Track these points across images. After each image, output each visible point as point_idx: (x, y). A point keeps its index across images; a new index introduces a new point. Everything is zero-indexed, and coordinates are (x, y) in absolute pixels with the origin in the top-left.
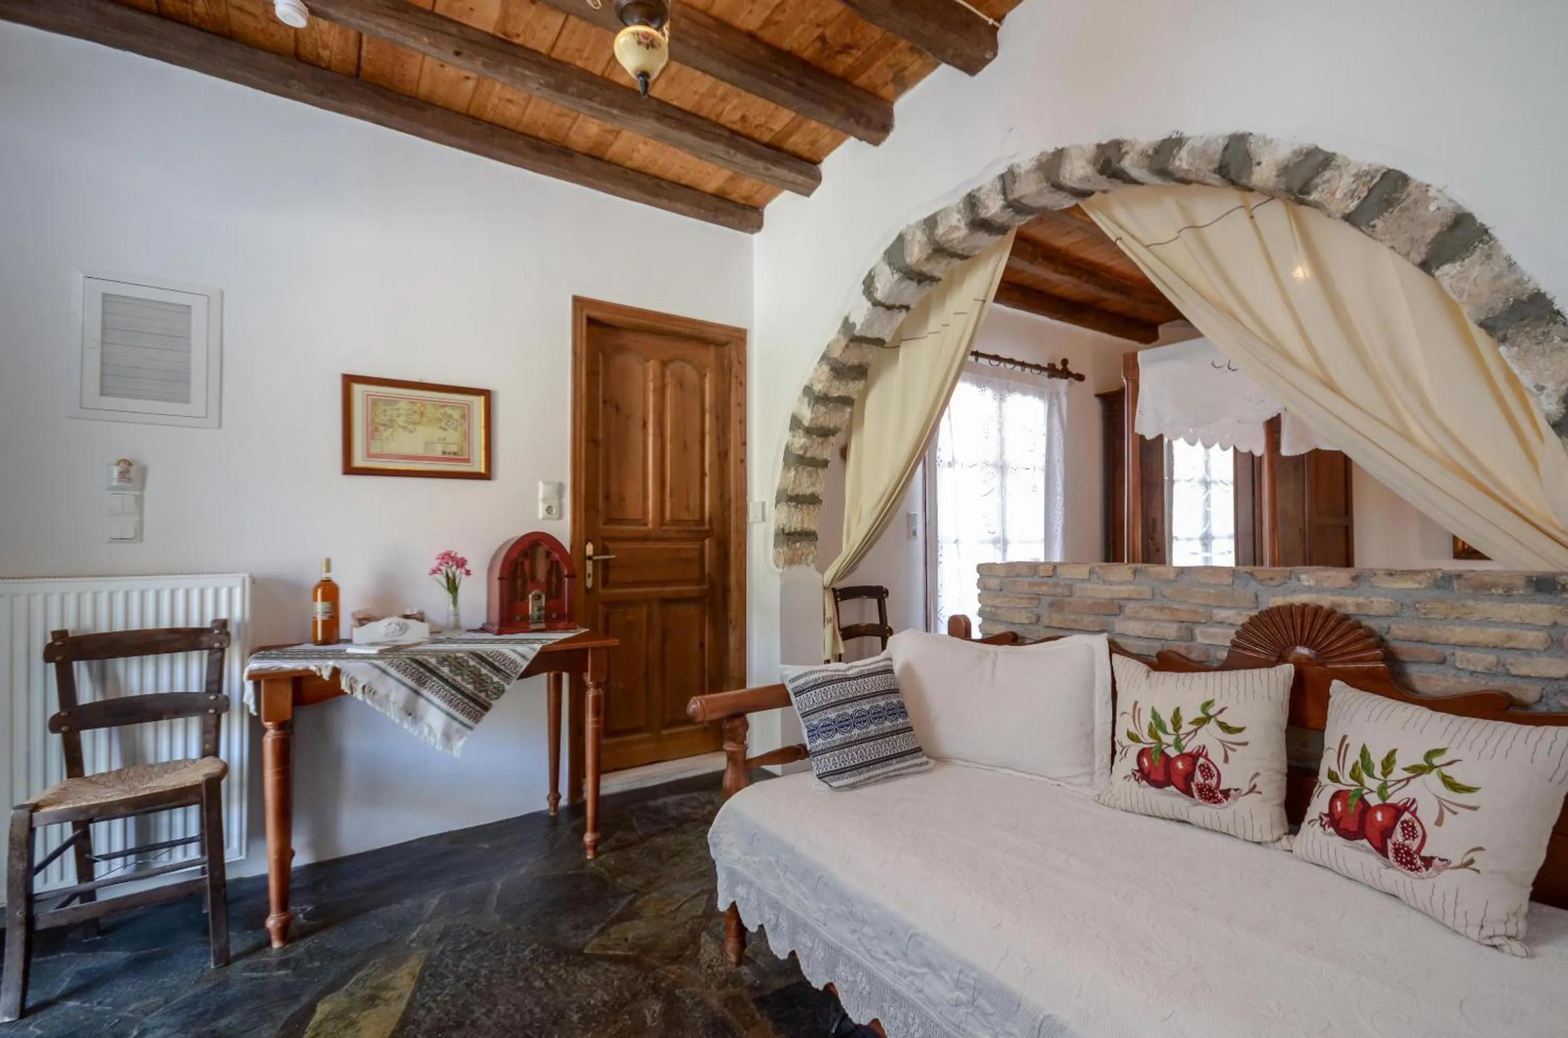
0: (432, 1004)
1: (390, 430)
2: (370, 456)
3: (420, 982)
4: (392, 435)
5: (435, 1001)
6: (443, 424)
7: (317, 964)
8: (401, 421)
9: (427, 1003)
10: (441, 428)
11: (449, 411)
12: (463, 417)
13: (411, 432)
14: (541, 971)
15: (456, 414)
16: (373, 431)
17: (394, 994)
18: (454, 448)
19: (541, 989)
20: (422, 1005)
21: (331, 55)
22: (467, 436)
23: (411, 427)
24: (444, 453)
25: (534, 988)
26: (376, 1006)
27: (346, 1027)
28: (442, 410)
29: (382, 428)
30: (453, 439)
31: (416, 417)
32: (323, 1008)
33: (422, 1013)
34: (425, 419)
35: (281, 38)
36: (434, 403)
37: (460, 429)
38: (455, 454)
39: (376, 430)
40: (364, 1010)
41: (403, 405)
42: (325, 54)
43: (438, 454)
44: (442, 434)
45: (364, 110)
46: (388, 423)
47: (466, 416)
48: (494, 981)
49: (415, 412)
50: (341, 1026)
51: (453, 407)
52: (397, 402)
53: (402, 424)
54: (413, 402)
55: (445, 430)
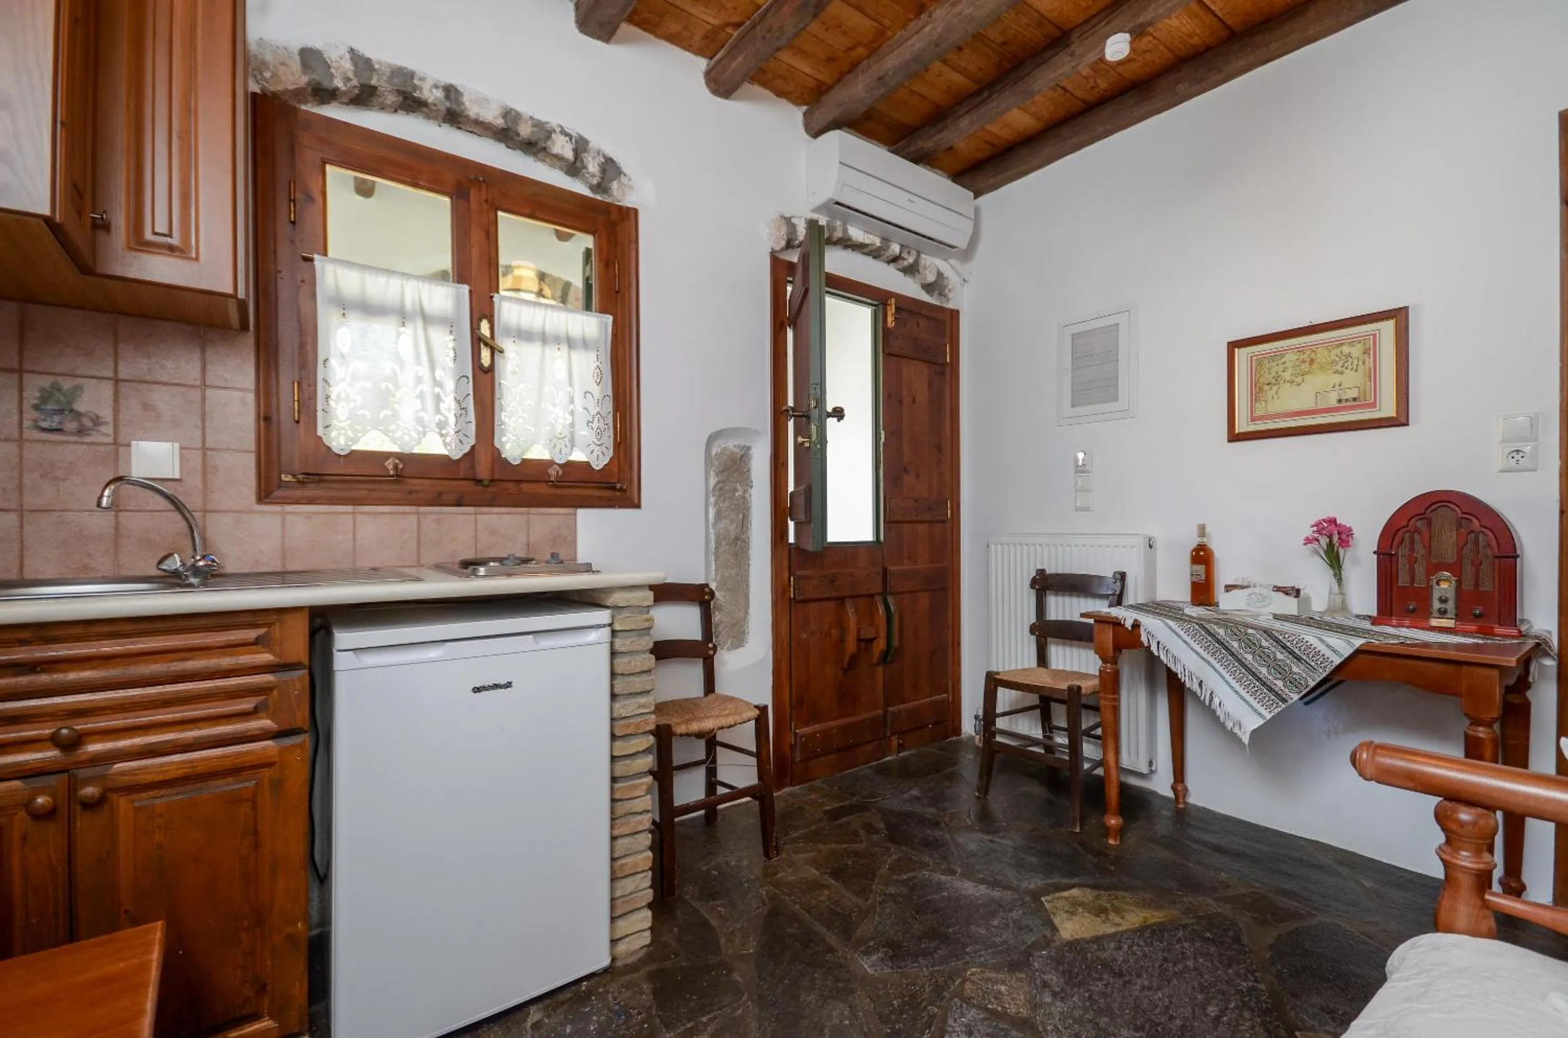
0: (1126, 947)
1: (1275, 388)
2: (1254, 419)
3: (1142, 930)
4: (1277, 393)
5: (1130, 947)
6: (1339, 368)
7: (1113, 868)
8: (1287, 375)
9: (1124, 943)
10: (1336, 372)
11: (1346, 349)
12: (1366, 352)
13: (1299, 385)
14: (1232, 1005)
15: (1357, 351)
16: (1257, 392)
17: (1118, 920)
18: (1354, 393)
19: (1207, 1015)
20: (1120, 942)
21: (1201, 38)
22: (1373, 375)
23: (1299, 379)
24: (1340, 401)
25: (1205, 1009)
26: (1098, 917)
27: (1067, 912)
28: (1338, 351)
29: (1267, 388)
30: (1352, 382)
31: (1305, 367)
32: (1075, 892)
33: (1112, 945)
34: (1315, 366)
35: (1160, 58)
36: (1327, 345)
37: (1361, 367)
38: (1355, 399)
39: (1261, 390)
40: (1089, 912)
41: (1290, 357)
42: (1196, 40)
43: (1333, 403)
44: (1337, 379)
45: (1241, 63)
46: (1273, 381)
47: (1371, 350)
48: (1187, 976)
49: (1303, 362)
50: (1067, 908)
51: (1351, 344)
52: (1283, 356)
53: (1288, 378)
54: (1301, 350)
55: (1342, 373)
